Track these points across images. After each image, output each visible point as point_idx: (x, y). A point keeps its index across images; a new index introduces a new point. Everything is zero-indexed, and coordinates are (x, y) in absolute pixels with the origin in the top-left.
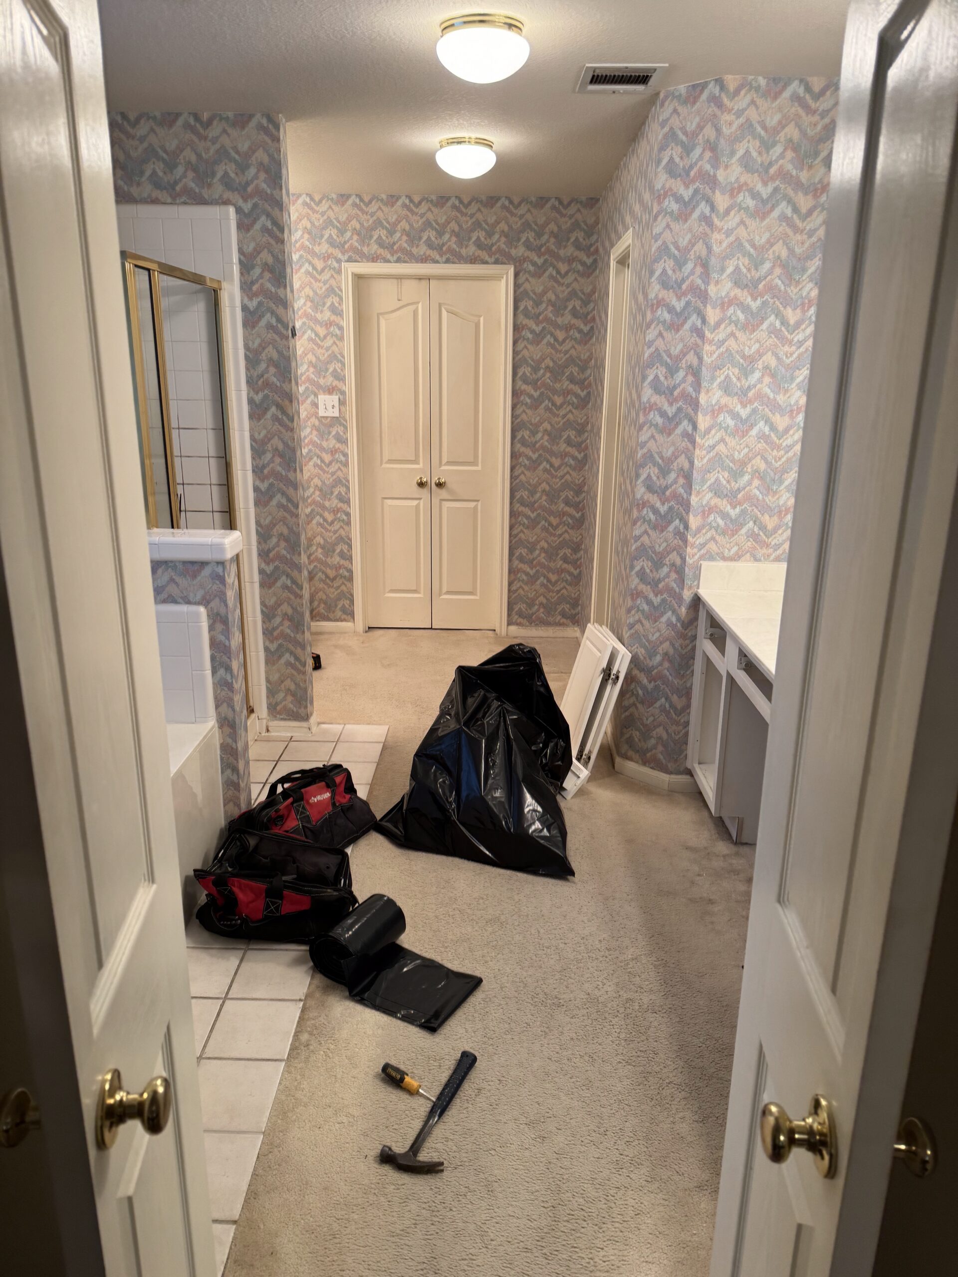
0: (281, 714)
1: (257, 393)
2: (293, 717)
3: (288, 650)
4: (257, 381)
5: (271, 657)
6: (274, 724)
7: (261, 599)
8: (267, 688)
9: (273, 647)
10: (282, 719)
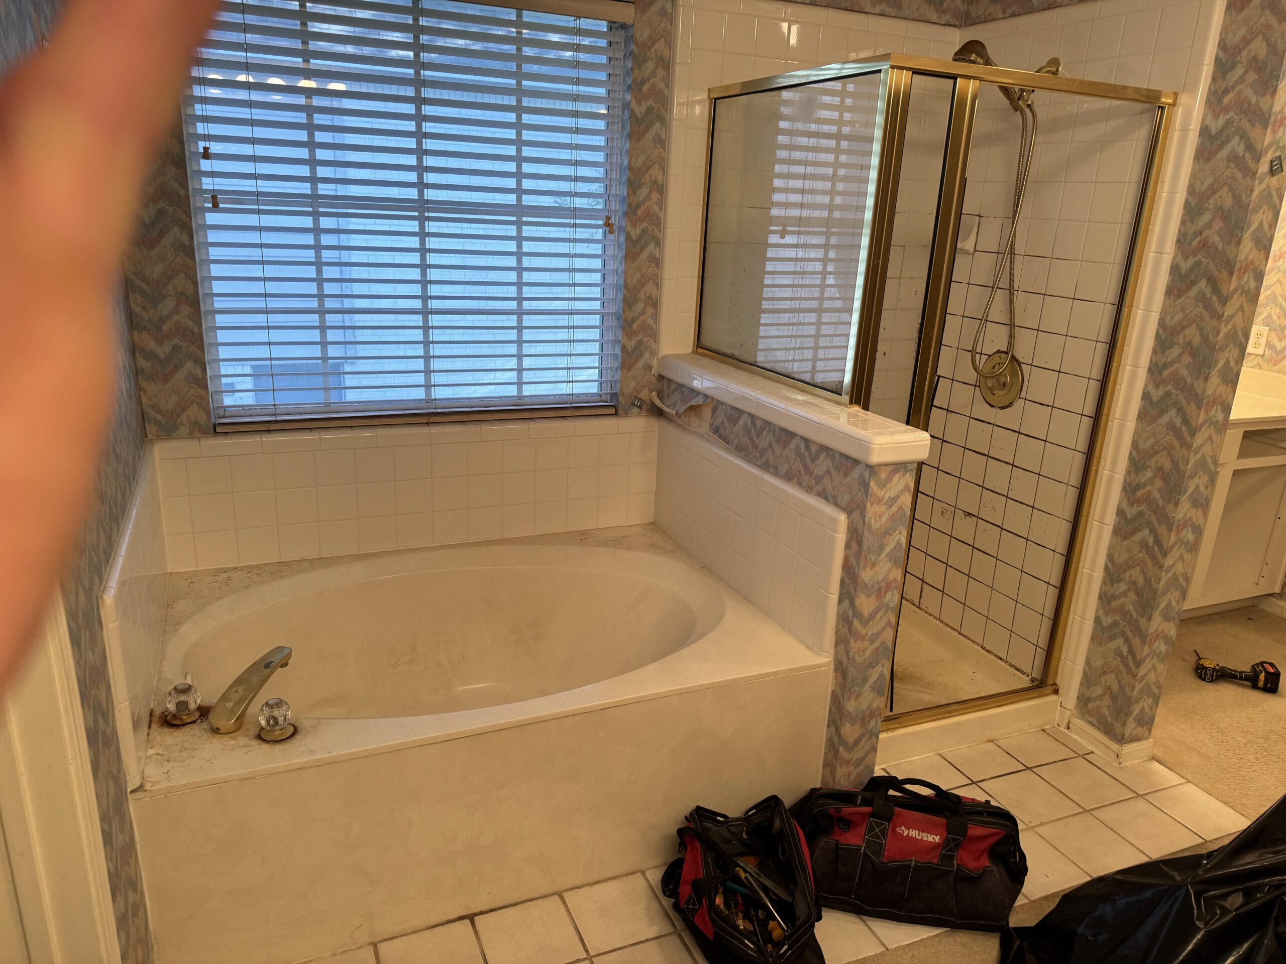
0: (1091, 716)
1: (1186, 259)
2: (1104, 728)
3: (1123, 634)
4: (1192, 240)
5: (1101, 634)
6: (1079, 723)
7: (1109, 549)
8: (1085, 672)
9: (1107, 621)
10: (1090, 723)
